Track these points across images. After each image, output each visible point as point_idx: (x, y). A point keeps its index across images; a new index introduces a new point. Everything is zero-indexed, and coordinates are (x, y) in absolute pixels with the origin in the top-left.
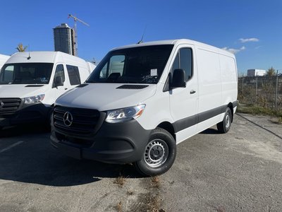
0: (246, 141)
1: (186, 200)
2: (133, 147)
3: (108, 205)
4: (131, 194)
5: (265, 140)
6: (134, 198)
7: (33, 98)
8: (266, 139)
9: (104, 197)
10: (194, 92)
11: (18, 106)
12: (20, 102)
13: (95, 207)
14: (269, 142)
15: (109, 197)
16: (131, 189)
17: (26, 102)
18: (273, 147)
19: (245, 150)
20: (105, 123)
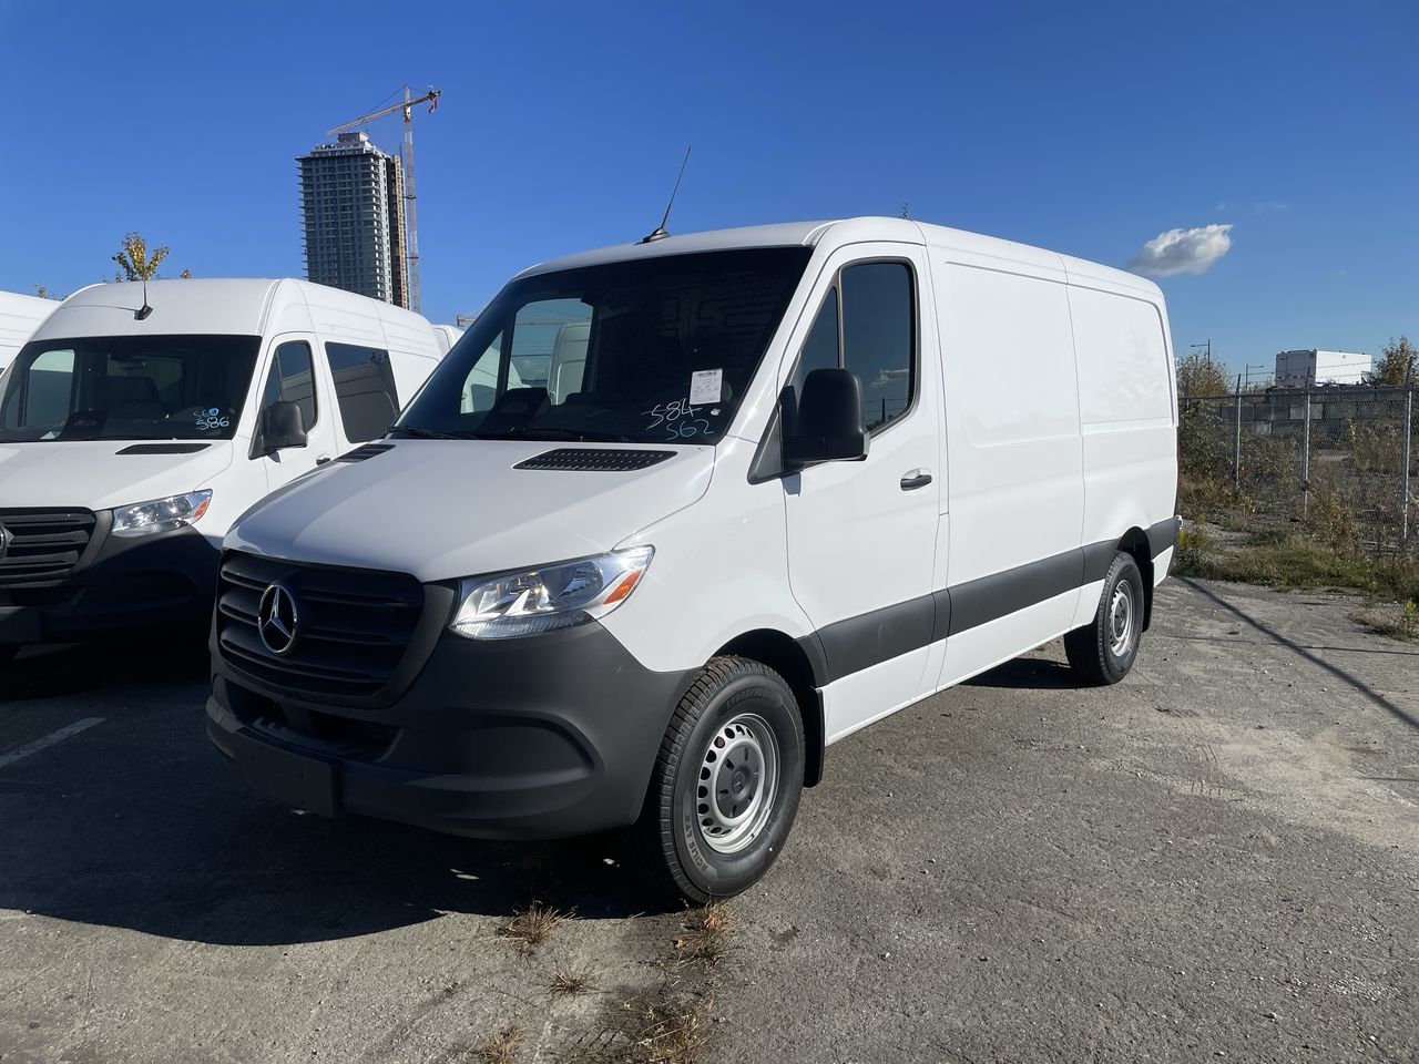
0: (1209, 726)
1: (840, 1023)
2: (586, 756)
3: (450, 1039)
4: (573, 988)
5: (1312, 719)
6: (582, 1008)
7: (156, 508)
8: (1317, 713)
9: (436, 1002)
10: (923, 481)
11: (81, 548)
12: (90, 528)
13: (387, 1049)
14: (1330, 733)
15: (461, 1002)
16: (577, 967)
17: (120, 527)
18: (1345, 756)
19: (1196, 770)
20: (451, 638)
